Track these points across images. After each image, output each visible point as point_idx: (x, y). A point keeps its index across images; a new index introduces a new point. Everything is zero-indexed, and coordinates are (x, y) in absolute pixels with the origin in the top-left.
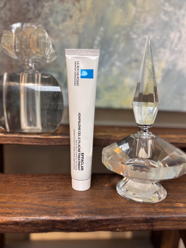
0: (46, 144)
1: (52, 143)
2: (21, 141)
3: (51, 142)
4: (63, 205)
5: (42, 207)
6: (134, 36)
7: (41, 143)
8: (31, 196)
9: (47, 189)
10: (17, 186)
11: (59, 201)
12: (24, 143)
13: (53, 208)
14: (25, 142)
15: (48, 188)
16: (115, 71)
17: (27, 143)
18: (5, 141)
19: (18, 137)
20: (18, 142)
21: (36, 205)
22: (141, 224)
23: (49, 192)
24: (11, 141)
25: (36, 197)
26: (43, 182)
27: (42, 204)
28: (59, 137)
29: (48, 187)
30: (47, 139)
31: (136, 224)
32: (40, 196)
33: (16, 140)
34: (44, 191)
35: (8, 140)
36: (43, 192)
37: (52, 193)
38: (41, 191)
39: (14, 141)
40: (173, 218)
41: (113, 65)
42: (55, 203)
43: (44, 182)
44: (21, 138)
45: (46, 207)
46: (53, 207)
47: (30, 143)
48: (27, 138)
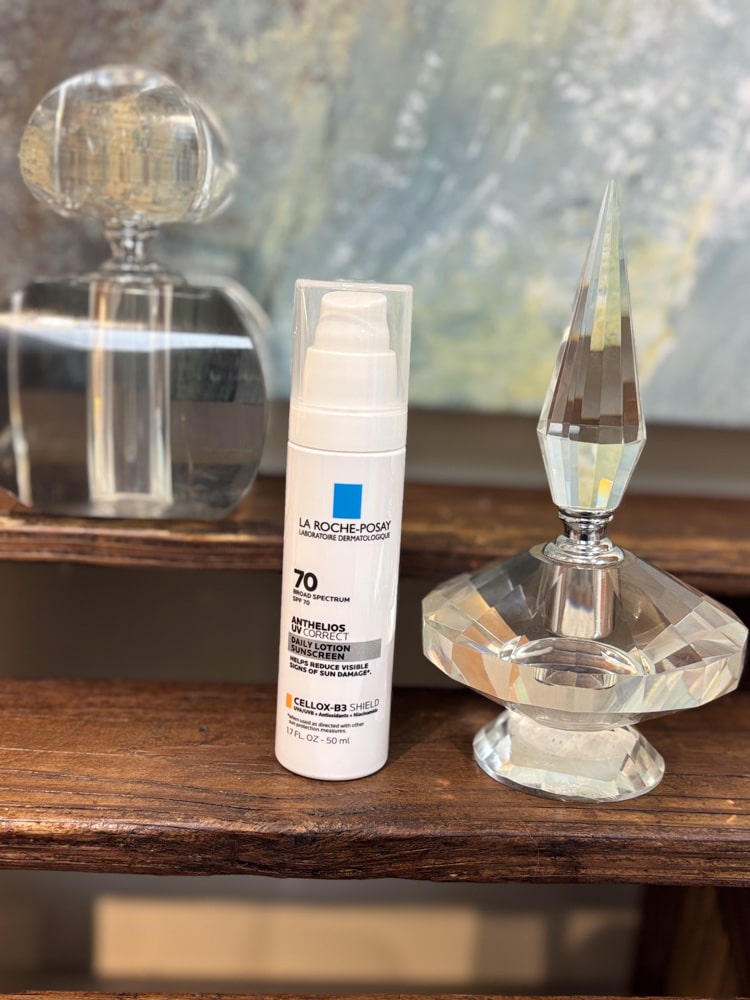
0: (190, 565)
1: (217, 563)
2: (93, 550)
3: (212, 558)
4: (262, 790)
5: (190, 793)
6: (576, 93)
7: (174, 560)
8: (146, 759)
9: (198, 737)
10: (83, 722)
11: (249, 776)
12: (107, 560)
13: (227, 798)
14: (111, 555)
15: (203, 733)
16: (487, 248)
17: (118, 560)
18: (28, 551)
19: (81, 536)
20: (80, 553)
21: (166, 785)
22: (533, 860)
23: (208, 746)
24: (52, 551)
25: (163, 762)
26: (182, 714)
27: (188, 784)
28: (243, 538)
29: (203, 730)
30: (196, 545)
31: (514, 860)
32: (175, 759)
33: (73, 545)
34: (189, 742)
35: (39, 548)
36: (187, 747)
37: (218, 750)
38: (176, 744)
39: (66, 552)
40: (649, 843)
41: (477, 220)
42: (234, 782)
43: (183, 710)
44: (94, 537)
45: (204, 794)
46: (227, 794)
47: (127, 561)
48: (119, 539)
